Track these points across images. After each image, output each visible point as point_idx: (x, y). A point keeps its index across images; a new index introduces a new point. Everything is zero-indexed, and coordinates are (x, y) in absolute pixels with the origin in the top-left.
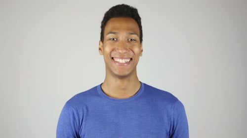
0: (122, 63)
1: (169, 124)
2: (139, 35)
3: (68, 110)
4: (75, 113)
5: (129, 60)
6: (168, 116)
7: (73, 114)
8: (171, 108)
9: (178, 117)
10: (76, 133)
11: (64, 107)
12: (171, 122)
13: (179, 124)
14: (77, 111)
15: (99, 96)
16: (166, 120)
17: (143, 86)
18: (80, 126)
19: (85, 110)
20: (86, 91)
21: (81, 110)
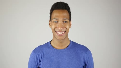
0: (61, 34)
1: (83, 62)
2: (69, 19)
3: (34, 54)
4: (38, 56)
5: (64, 32)
6: (83, 58)
7: (37, 57)
8: (85, 54)
9: (88, 59)
10: (38, 66)
11: (32, 53)
12: (85, 61)
13: (88, 62)
14: (38, 55)
15: (49, 47)
16: (82, 60)
17: (71, 42)
18: (40, 63)
19: (42, 55)
20: (43, 45)
21: (41, 55)
